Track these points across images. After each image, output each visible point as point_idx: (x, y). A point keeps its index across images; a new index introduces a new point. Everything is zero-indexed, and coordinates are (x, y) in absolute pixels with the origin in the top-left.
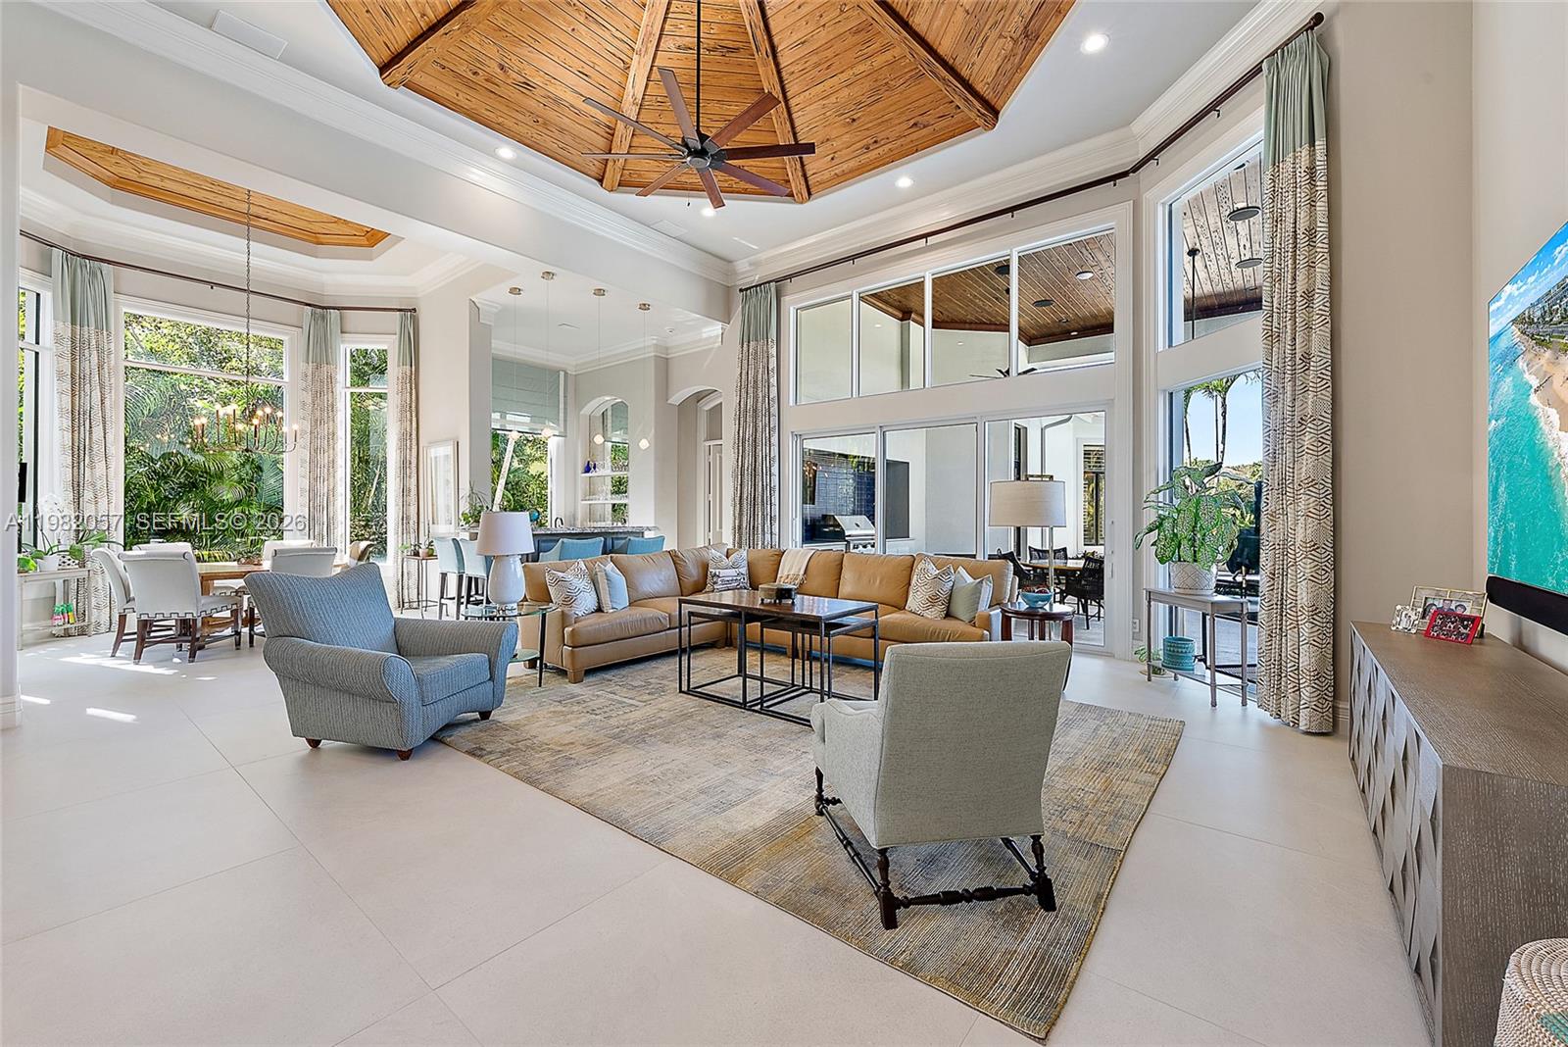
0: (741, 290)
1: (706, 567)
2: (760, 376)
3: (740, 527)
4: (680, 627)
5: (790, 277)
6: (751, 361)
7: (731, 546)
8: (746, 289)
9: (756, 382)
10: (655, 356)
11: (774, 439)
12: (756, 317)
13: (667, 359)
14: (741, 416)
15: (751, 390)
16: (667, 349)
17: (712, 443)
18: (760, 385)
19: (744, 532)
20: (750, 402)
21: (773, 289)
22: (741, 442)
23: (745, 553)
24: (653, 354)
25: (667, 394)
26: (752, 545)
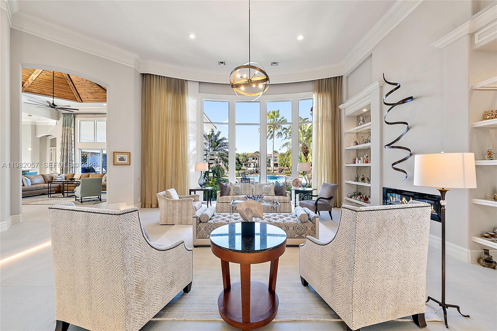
0: (63, 114)
1: (52, 178)
2: (69, 135)
3: (62, 169)
4: (48, 188)
5: (78, 114)
6: (66, 131)
7: (59, 173)
8: (64, 114)
9: (67, 136)
10: (31, 125)
11: (73, 150)
12: (67, 121)
13: (36, 125)
14: (63, 143)
15: (66, 138)
16: (36, 123)
17: (52, 148)
18: (69, 137)
19: (64, 170)
20: (66, 141)
21: (73, 116)
22: (63, 150)
23: (64, 175)
24: (30, 124)
25: (36, 135)
26: (66, 172)
